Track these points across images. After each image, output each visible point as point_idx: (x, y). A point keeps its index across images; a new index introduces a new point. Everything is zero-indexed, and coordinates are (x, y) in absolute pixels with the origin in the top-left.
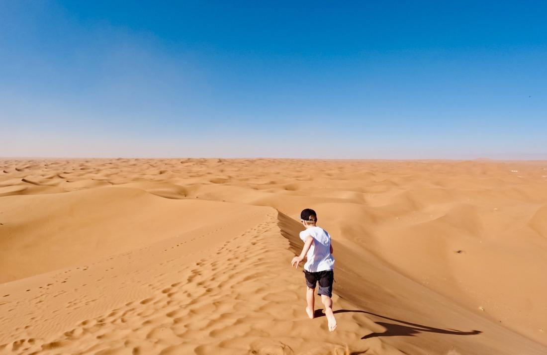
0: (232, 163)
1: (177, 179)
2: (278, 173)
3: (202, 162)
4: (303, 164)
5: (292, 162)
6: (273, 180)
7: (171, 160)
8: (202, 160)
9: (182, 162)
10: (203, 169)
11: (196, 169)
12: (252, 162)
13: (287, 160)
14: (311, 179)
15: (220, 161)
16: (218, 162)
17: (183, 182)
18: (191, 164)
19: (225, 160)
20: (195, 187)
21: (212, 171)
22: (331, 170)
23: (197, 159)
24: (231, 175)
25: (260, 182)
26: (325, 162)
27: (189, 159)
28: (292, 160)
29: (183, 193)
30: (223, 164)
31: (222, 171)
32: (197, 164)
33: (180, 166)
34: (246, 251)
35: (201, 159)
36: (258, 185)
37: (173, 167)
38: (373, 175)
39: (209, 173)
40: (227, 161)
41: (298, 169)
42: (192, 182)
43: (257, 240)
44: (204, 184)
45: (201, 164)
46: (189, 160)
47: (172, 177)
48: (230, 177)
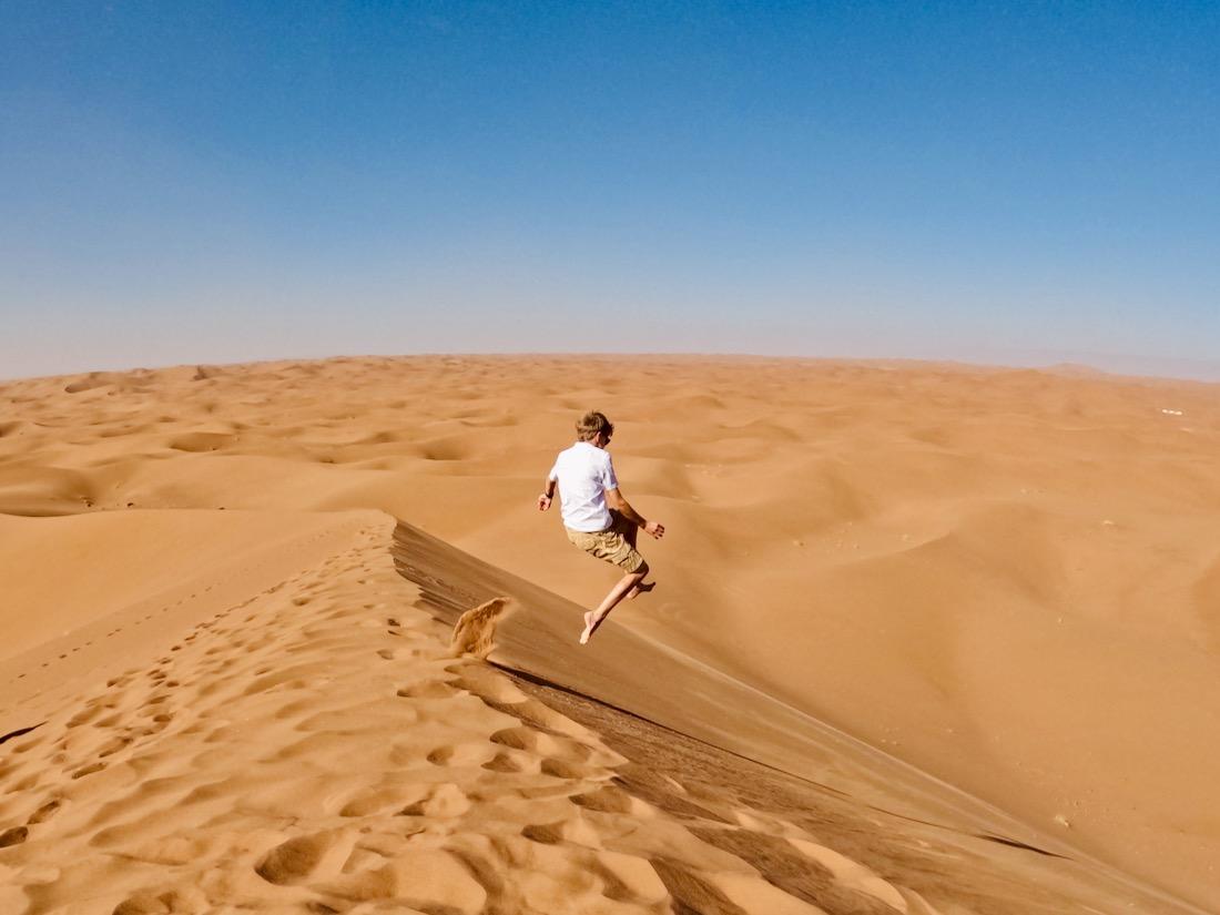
0: (244, 377)
1: (59, 446)
2: (401, 405)
3: (139, 382)
4: (485, 373)
5: (447, 365)
6: (383, 429)
7: (32, 384)
8: (139, 375)
9: (69, 390)
10: (147, 405)
11: (119, 407)
12: (312, 370)
13: (429, 359)
14: (510, 422)
15: (202, 374)
16: (197, 378)
17: (78, 459)
18: (101, 392)
19: (217, 371)
20: (120, 470)
21: (175, 412)
22: (576, 389)
23: (120, 375)
24: (241, 420)
25: (347, 435)
26: (555, 362)
27: (93, 376)
28: (446, 359)
29: (82, 493)
30: (213, 383)
31: (210, 408)
32: (122, 390)
33: (64, 404)
35: (135, 371)
36: (335, 446)
37: (41, 407)
38: (719, 405)
39: (166, 420)
40: (226, 375)
41: (468, 389)
42: (108, 455)
44: (150, 457)
45: (137, 391)
46: (94, 379)
47: (38, 442)
48: (238, 427)
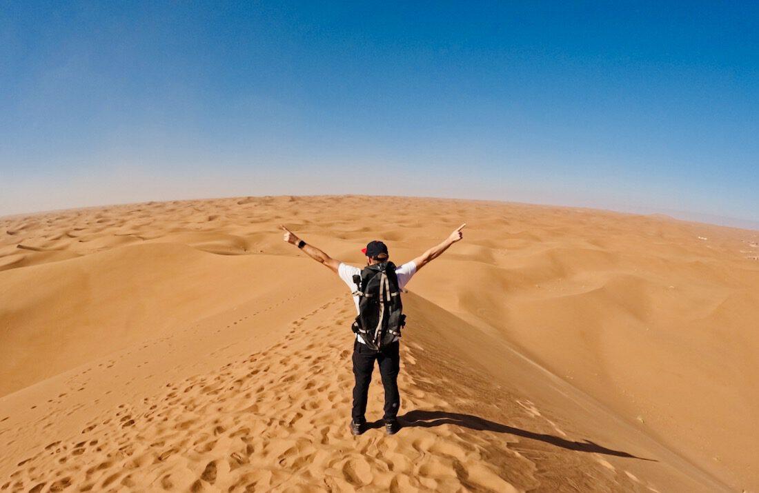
0: (310, 201)
1: (235, 226)
2: (373, 216)
3: (268, 201)
4: (409, 204)
5: (394, 200)
6: (366, 226)
7: (224, 200)
8: (268, 199)
9: (239, 203)
10: (269, 212)
11: (259, 211)
12: (338, 200)
13: (386, 197)
14: (419, 226)
15: (293, 199)
16: (291, 201)
17: (241, 231)
18: (252, 205)
19: (299, 198)
20: (258, 237)
21: (280, 214)
22: (448, 213)
23: (260, 198)
24: (307, 219)
25: (350, 228)
26: (438, 201)
27: (249, 198)
28: (394, 198)
29: (242, 245)
30: (297, 203)
31: (296, 214)
32: (260, 204)
33: (237, 209)
34: (329, 335)
35: (266, 197)
36: (347, 232)
37: (228, 209)
38: (506, 223)
39: (278, 217)
40: (302, 200)
41: (402, 211)
42: (252, 231)
43: (345, 318)
44: (271, 232)
45: (266, 205)
46: (249, 200)
47: (226, 223)
48: (307, 222)
